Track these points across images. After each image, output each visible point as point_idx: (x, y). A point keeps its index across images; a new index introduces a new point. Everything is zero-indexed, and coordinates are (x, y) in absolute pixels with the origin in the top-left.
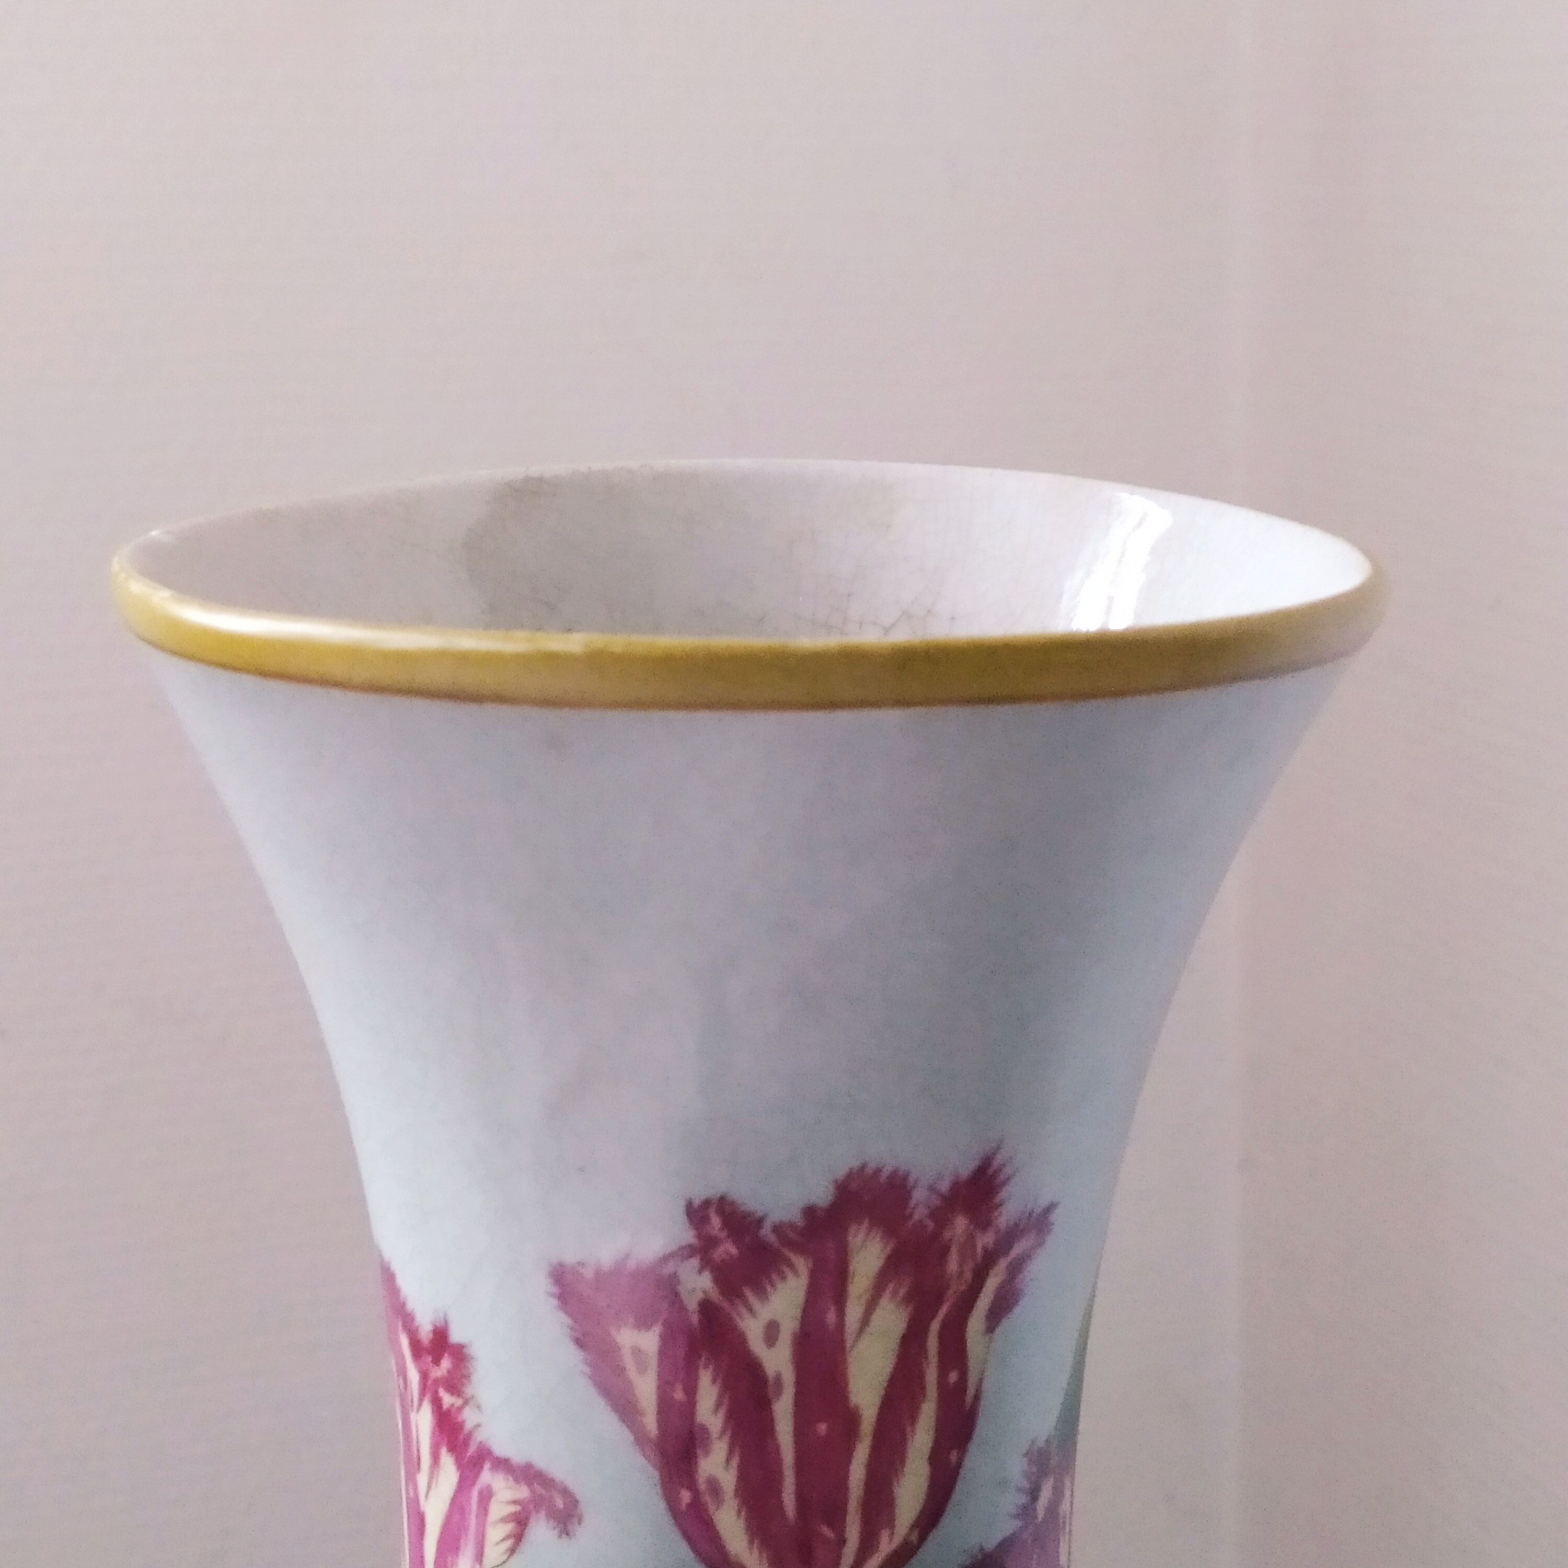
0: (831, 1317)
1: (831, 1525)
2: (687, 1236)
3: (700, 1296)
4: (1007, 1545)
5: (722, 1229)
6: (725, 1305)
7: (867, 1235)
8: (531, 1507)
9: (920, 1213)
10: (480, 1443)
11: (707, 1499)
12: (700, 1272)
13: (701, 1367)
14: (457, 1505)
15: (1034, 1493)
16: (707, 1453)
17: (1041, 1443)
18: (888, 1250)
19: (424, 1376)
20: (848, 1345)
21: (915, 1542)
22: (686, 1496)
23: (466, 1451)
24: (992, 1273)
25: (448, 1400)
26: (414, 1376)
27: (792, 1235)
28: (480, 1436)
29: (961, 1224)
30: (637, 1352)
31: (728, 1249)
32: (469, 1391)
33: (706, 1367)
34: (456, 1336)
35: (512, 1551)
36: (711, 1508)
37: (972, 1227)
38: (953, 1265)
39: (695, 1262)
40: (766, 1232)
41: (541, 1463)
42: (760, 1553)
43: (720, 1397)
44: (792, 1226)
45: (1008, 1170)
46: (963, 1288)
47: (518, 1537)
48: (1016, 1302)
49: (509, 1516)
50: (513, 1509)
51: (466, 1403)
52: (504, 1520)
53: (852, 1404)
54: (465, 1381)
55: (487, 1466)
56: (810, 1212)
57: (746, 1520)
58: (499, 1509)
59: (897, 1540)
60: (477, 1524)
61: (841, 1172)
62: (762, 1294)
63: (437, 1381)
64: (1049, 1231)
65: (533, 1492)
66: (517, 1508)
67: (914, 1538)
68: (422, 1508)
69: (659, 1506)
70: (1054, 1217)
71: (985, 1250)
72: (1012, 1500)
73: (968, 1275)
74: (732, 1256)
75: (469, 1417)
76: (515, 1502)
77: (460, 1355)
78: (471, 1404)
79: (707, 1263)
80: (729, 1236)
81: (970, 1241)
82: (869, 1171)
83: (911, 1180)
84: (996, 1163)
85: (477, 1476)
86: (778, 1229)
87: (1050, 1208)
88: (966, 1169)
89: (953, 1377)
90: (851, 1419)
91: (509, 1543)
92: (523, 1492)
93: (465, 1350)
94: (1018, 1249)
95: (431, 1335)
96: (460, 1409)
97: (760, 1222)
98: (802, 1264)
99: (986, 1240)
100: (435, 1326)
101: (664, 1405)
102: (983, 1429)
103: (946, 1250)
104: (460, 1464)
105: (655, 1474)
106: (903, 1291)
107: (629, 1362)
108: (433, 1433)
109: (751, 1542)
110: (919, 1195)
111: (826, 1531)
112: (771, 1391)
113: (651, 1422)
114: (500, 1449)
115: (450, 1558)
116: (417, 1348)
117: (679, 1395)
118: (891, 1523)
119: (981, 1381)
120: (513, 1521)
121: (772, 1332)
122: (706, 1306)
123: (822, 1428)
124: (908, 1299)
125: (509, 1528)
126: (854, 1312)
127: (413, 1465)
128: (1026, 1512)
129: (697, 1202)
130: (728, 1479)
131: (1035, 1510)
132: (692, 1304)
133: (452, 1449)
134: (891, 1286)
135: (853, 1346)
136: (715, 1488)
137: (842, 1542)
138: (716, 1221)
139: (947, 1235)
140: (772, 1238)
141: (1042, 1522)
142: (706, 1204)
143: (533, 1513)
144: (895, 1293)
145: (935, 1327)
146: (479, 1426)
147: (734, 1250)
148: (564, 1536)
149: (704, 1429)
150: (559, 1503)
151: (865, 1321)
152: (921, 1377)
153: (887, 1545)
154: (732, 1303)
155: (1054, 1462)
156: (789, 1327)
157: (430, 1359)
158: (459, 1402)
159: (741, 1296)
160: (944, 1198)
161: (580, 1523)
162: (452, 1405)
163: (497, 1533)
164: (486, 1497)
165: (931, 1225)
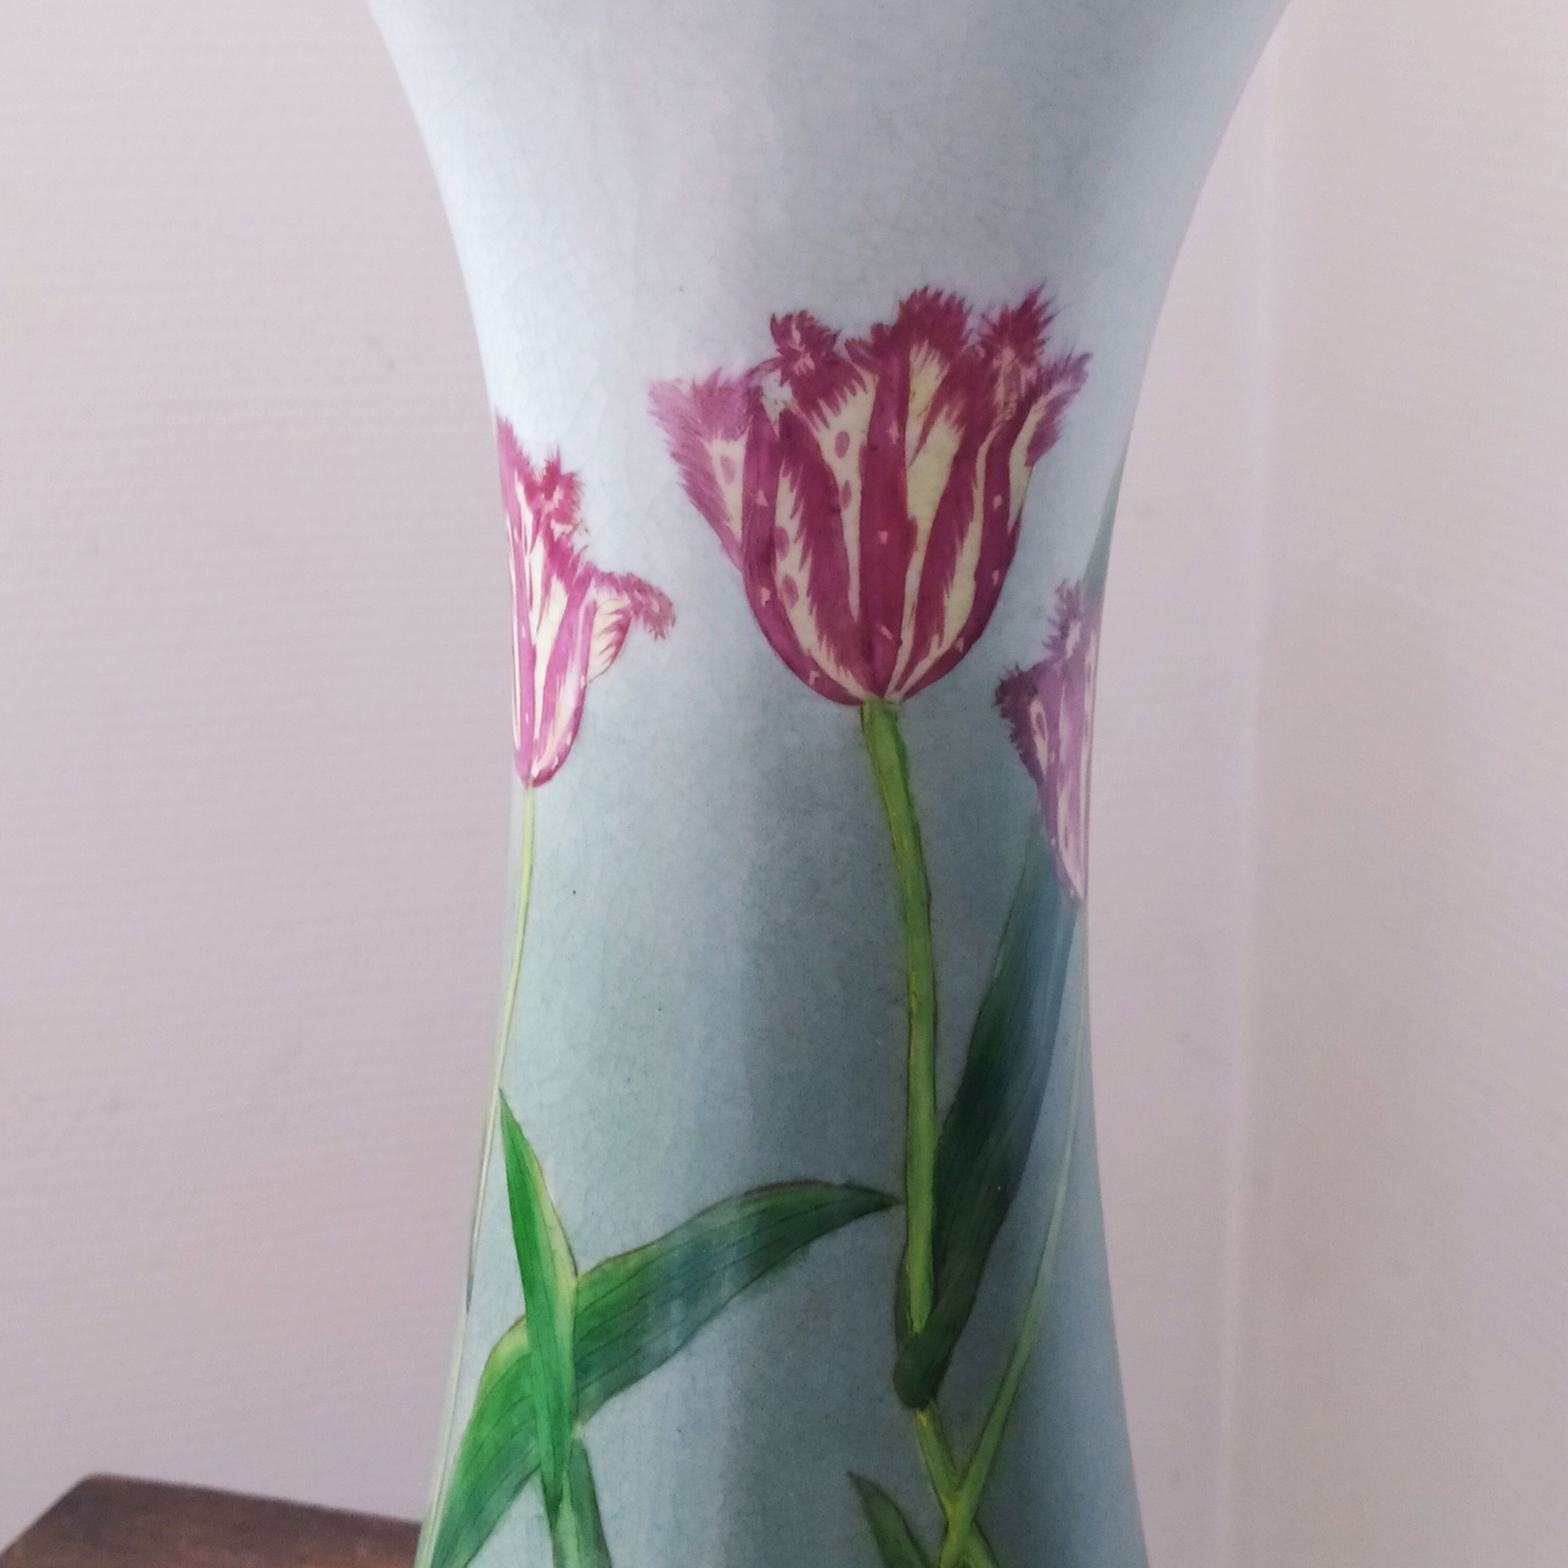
0: (893, 432)
1: (889, 627)
2: (771, 350)
3: (781, 407)
4: (1039, 669)
5: (801, 344)
6: (803, 416)
7: (928, 353)
8: (632, 613)
9: (973, 339)
10: (588, 563)
11: (784, 598)
12: (782, 383)
13: (781, 476)
14: (566, 627)
15: (1064, 630)
16: (784, 555)
17: (1072, 584)
18: (945, 373)
19: (537, 514)
20: (907, 463)
21: (961, 650)
22: (765, 594)
23: (574, 574)
24: (1034, 408)
25: (558, 529)
26: (528, 518)
27: (862, 352)
28: (587, 557)
29: (1008, 355)
30: (726, 462)
31: (806, 363)
32: (578, 516)
33: (784, 476)
34: (566, 467)
35: (615, 656)
36: (787, 604)
37: (1017, 360)
38: (1000, 393)
39: (777, 375)
40: (840, 347)
41: (641, 571)
42: (829, 646)
43: (797, 500)
44: (861, 343)
45: (1049, 311)
46: (1008, 418)
47: (619, 644)
48: (1054, 440)
49: (612, 625)
50: (615, 618)
51: (575, 527)
52: (607, 630)
53: (910, 516)
54: (574, 507)
55: (593, 582)
56: (878, 329)
57: (817, 616)
58: (603, 620)
59: (946, 646)
60: (583, 641)
61: (905, 295)
62: (835, 407)
63: (549, 517)
64: (1084, 381)
65: (633, 599)
66: (619, 617)
67: (961, 645)
68: (533, 641)
69: (742, 603)
70: (1089, 367)
71: (1029, 384)
72: (1045, 630)
73: (1013, 406)
74: (808, 369)
75: (578, 541)
76: (617, 612)
77: (570, 484)
78: (580, 528)
79: (787, 376)
80: (806, 351)
81: (1015, 375)
82: (931, 292)
83: (966, 306)
84: (1041, 300)
85: (584, 594)
86: (849, 345)
87: (1085, 358)
88: (1015, 302)
89: (997, 501)
90: (907, 530)
91: (611, 651)
92: (625, 601)
93: (576, 478)
94: (1057, 390)
95: (545, 472)
96: (569, 536)
97: (834, 337)
98: (870, 380)
99: (1028, 374)
100: (549, 462)
101: (749, 507)
102: (1022, 558)
103: (993, 379)
104: (569, 588)
105: (739, 574)
106: (956, 414)
107: (719, 473)
108: (545, 567)
109: (820, 638)
110: (972, 322)
111: (885, 631)
112: (840, 499)
113: (736, 526)
114: (604, 567)
115: (558, 678)
116: (531, 490)
117: (761, 500)
118: (940, 629)
119: (1020, 512)
120: (615, 630)
121: (842, 442)
122: (786, 417)
123: (884, 536)
124: (961, 421)
125: (612, 636)
126: (914, 428)
127: (524, 605)
128: (1057, 644)
129: (780, 317)
130: (802, 580)
131: (1064, 645)
132: (773, 413)
133: (561, 576)
134: (945, 409)
135: (910, 465)
136: (790, 587)
137: (899, 643)
138: (796, 335)
139: (996, 363)
140: (844, 353)
141: (1070, 659)
142: (789, 318)
143: (633, 619)
144: (948, 416)
145: (983, 450)
146: (585, 547)
147: (811, 364)
148: (659, 637)
149: (782, 531)
150: (656, 608)
151: (924, 437)
152: (970, 498)
153: (936, 650)
154: (808, 413)
155: (1082, 609)
156: (857, 440)
157: (543, 496)
158: (568, 528)
159: (817, 407)
160: (994, 327)
161: (673, 624)
162: (563, 534)
163: (600, 643)
164: (592, 611)
165: (982, 354)
